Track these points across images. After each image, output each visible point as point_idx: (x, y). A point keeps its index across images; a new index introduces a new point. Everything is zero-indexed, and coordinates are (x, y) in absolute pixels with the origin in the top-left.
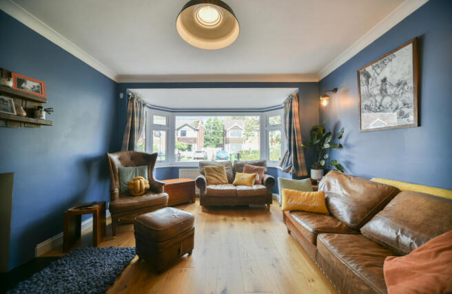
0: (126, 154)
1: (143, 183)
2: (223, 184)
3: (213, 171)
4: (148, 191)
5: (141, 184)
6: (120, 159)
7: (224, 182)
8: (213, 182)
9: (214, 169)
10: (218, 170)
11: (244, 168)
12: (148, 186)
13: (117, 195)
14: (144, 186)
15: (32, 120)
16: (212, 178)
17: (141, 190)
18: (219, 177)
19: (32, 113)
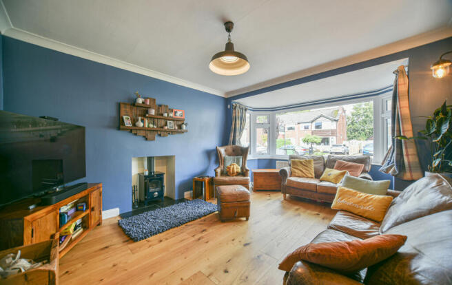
0: (230, 147)
1: (235, 168)
2: (308, 177)
3: (299, 164)
4: (238, 174)
5: (233, 169)
6: (226, 151)
7: (310, 176)
8: (297, 175)
9: (301, 163)
10: (306, 164)
11: (336, 164)
12: (239, 171)
13: (219, 174)
14: (235, 170)
15: (179, 131)
16: (296, 171)
17: (233, 173)
18: (304, 171)
19: (180, 127)
